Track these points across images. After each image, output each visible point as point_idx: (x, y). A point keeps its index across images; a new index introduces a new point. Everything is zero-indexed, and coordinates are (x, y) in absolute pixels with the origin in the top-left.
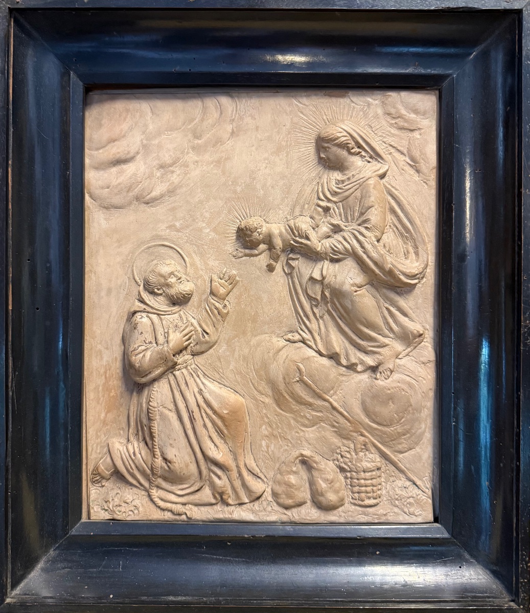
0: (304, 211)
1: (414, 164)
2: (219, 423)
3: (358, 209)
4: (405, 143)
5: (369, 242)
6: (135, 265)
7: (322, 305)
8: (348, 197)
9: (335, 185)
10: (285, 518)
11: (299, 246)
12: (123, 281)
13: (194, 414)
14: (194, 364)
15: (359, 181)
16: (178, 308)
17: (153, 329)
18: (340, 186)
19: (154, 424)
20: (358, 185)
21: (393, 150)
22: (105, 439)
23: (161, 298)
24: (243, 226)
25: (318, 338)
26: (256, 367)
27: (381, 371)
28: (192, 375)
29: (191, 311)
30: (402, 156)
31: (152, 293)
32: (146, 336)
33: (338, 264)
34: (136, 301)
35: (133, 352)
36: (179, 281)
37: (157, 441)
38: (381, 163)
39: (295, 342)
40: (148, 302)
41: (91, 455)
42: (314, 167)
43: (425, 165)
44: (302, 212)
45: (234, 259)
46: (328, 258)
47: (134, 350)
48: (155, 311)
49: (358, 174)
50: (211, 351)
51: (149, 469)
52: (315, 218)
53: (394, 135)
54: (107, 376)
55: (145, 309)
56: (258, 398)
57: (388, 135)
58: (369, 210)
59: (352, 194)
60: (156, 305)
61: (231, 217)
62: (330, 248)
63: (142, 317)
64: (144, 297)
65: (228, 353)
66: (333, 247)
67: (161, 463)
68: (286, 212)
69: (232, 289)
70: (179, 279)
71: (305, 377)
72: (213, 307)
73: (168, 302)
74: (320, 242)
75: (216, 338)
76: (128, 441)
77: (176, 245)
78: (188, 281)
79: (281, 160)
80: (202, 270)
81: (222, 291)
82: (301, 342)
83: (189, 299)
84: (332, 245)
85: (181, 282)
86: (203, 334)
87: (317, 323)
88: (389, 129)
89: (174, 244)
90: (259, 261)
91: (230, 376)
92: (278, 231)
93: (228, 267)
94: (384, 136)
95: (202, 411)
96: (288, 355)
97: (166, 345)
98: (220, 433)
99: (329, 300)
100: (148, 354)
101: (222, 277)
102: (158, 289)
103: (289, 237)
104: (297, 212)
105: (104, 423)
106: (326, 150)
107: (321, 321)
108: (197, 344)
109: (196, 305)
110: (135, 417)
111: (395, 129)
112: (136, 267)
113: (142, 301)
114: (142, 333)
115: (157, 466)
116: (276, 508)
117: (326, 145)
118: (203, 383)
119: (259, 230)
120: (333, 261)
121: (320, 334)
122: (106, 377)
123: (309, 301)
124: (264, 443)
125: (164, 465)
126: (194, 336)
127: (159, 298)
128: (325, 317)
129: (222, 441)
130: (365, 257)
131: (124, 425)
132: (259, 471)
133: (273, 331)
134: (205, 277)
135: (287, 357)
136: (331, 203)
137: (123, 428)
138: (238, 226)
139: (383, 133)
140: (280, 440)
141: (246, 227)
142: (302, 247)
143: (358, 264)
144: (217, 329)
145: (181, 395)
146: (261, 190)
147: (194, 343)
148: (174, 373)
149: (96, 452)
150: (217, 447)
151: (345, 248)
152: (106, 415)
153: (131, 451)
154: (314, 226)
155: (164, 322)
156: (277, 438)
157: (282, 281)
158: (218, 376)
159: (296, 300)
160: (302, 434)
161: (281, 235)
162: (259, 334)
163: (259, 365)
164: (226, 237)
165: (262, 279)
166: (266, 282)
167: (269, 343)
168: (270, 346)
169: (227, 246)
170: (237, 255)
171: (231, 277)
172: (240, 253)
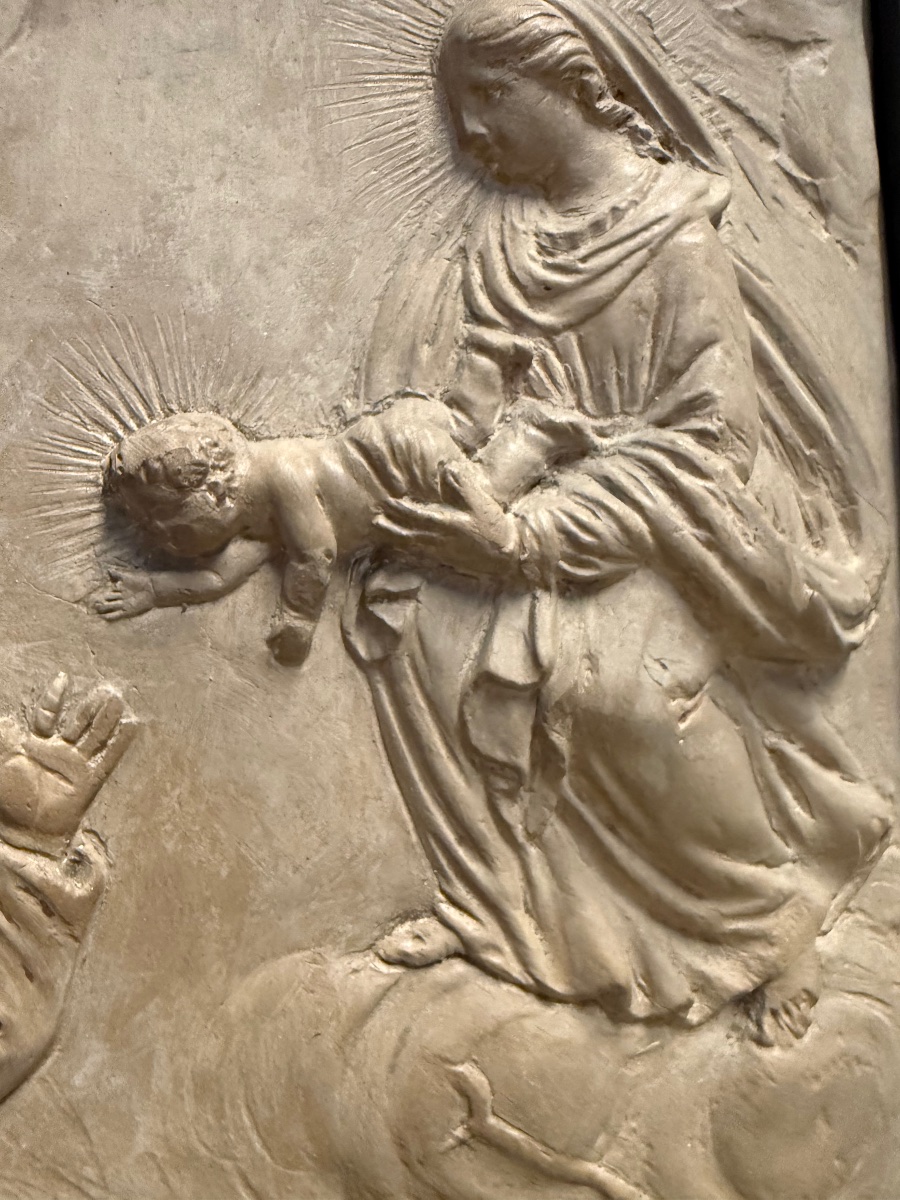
0: (416, 375)
1: (808, 179)
3: (647, 354)
4: (772, 94)
5: (724, 497)
7: (536, 785)
8: (601, 306)
9: (540, 258)
11: (417, 538)
15: (646, 235)
18: (561, 259)
20: (645, 251)
21: (732, 122)
24: (132, 461)
25: (526, 926)
26: (264, 1113)
27: (777, 1005)
30: (764, 145)
33: (593, 602)
38: (705, 168)
39: (427, 963)
42: (437, 182)
43: (847, 182)
44: (406, 378)
45: (100, 626)
46: (553, 581)
49: (636, 203)
52: (471, 403)
53: (732, 61)
57: (714, 61)
58: (702, 359)
59: (621, 289)
61: (65, 420)
62: (557, 537)
65: (118, 1081)
66: (574, 528)
68: (336, 385)
69: (108, 774)
71: (492, 1120)
74: (506, 510)
79: (289, 144)
81: (53, 791)
82: (457, 955)
84: (565, 520)
87: (515, 864)
88: (714, 35)
90: (231, 618)
92: (310, 473)
93: (74, 664)
94: (699, 60)
96: (407, 1031)
99: (567, 764)
103: (365, 497)
104: (386, 379)
106: (488, 97)
107: (533, 851)
111: (733, 36)
117: (491, 74)
119: (218, 477)
120: (575, 590)
121: (533, 910)
123: (475, 777)
128: (548, 832)
130: (713, 561)
133: (327, 932)
135: (402, 1040)
136: (530, 335)
138: (105, 461)
139: (695, 49)
141: (145, 464)
142: (430, 541)
143: (683, 594)
144: (45, 987)
146: (207, 285)
151: (625, 529)
154: (469, 441)
157: (346, 699)
159: (415, 774)
161: (326, 490)
162: (263, 959)
163: (274, 1102)
164: (48, 519)
165: (253, 701)
166: (274, 712)
167: (312, 992)
168: (320, 1004)
169: (58, 563)
170: (113, 603)
171: (93, 717)
172: (130, 592)
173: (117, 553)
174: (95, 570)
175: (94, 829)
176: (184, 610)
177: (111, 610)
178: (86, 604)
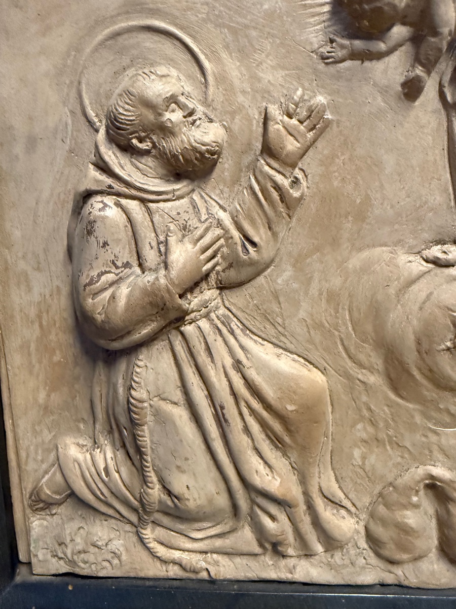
2: (277, 426)
6: (84, 81)
10: (389, 579)
12: (60, 120)
13: (224, 411)
14: (222, 307)
16: (188, 185)
17: (130, 233)
19: (143, 431)
22: (50, 437)
23: (149, 161)
26: (356, 314)
28: (220, 331)
29: (218, 192)
31: (127, 149)
32: (116, 251)
34: (91, 167)
35: (88, 288)
36: (190, 119)
37: (149, 459)
39: (447, 265)
40: (118, 170)
41: (26, 464)
45: (321, 66)
47: (91, 283)
48: (134, 192)
50: (261, 280)
51: (135, 499)
54: (44, 323)
55: (110, 187)
56: (355, 375)
60: (137, 178)
63: (106, 205)
64: (107, 158)
65: (295, 286)
67: (160, 495)
69: (314, 142)
70: (191, 114)
72: (269, 185)
73: (164, 172)
75: (272, 254)
76: (95, 442)
77: (182, 28)
78: (211, 121)
80: (244, 92)
81: (291, 145)
83: (214, 164)
85: (195, 121)
86: (244, 246)
89: (176, 25)
90: (385, 71)
91: (299, 330)
93: (306, 84)
95: (242, 404)
96: (431, 294)
97: (162, 272)
98: (276, 441)
100: (124, 291)
101: (291, 110)
102: (141, 140)
105: (46, 409)
108: (230, 266)
109: (228, 178)
110: (104, 404)
112: (88, 84)
113: (103, 167)
114: (105, 244)
115: (152, 501)
116: (373, 560)
118: (242, 347)
122: (41, 326)
124: (357, 453)
125: (165, 498)
126: (225, 250)
127: (143, 161)
129: (279, 454)
131: (86, 415)
132: (342, 496)
133: (400, 240)
134: (250, 111)
135: (428, 297)
137: (83, 419)
140: (388, 448)
144: (275, 235)
145: (196, 372)
147: (224, 265)
148: (182, 329)
149: (35, 460)
150: (270, 467)
152: (48, 396)
153: (102, 466)
155: (156, 218)
156: (384, 445)
157: (434, 124)
158: (271, 331)
160: (433, 438)
162: (368, 246)
163: (362, 311)
164: (305, 5)
165: (387, 117)
166: (397, 124)
167: (389, 266)
168: (391, 272)
169: (308, 30)
170: (330, 54)
171: (313, 111)
172: (339, 49)
173: (335, 28)
174: (323, 35)
175: (303, 168)
176: (362, 63)
177: (328, 58)
178: (317, 54)
